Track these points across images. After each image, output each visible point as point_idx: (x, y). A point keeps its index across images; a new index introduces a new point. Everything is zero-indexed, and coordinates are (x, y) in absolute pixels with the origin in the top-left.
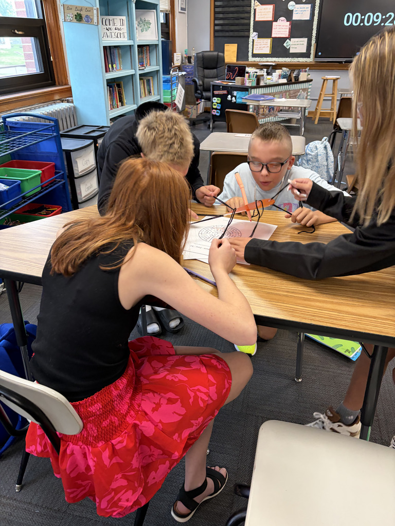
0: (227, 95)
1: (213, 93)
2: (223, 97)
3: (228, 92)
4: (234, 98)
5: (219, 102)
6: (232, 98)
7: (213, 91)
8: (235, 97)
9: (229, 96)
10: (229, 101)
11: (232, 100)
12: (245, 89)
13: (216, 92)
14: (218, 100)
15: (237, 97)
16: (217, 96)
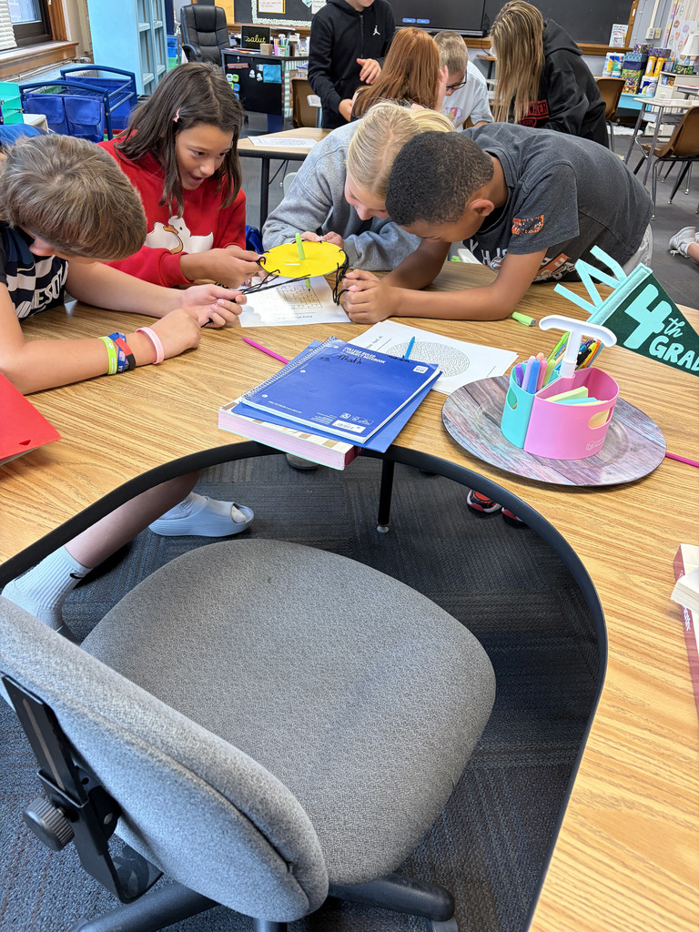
0: (248, 71)
1: (226, 67)
2: (242, 74)
3: (249, 65)
4: (259, 75)
5: (237, 80)
6: (256, 74)
7: (226, 64)
8: (262, 73)
9: (252, 72)
10: (252, 79)
11: (256, 77)
12: (276, 61)
13: (231, 66)
14: (234, 77)
15: (264, 73)
16: (233, 71)
